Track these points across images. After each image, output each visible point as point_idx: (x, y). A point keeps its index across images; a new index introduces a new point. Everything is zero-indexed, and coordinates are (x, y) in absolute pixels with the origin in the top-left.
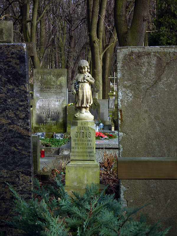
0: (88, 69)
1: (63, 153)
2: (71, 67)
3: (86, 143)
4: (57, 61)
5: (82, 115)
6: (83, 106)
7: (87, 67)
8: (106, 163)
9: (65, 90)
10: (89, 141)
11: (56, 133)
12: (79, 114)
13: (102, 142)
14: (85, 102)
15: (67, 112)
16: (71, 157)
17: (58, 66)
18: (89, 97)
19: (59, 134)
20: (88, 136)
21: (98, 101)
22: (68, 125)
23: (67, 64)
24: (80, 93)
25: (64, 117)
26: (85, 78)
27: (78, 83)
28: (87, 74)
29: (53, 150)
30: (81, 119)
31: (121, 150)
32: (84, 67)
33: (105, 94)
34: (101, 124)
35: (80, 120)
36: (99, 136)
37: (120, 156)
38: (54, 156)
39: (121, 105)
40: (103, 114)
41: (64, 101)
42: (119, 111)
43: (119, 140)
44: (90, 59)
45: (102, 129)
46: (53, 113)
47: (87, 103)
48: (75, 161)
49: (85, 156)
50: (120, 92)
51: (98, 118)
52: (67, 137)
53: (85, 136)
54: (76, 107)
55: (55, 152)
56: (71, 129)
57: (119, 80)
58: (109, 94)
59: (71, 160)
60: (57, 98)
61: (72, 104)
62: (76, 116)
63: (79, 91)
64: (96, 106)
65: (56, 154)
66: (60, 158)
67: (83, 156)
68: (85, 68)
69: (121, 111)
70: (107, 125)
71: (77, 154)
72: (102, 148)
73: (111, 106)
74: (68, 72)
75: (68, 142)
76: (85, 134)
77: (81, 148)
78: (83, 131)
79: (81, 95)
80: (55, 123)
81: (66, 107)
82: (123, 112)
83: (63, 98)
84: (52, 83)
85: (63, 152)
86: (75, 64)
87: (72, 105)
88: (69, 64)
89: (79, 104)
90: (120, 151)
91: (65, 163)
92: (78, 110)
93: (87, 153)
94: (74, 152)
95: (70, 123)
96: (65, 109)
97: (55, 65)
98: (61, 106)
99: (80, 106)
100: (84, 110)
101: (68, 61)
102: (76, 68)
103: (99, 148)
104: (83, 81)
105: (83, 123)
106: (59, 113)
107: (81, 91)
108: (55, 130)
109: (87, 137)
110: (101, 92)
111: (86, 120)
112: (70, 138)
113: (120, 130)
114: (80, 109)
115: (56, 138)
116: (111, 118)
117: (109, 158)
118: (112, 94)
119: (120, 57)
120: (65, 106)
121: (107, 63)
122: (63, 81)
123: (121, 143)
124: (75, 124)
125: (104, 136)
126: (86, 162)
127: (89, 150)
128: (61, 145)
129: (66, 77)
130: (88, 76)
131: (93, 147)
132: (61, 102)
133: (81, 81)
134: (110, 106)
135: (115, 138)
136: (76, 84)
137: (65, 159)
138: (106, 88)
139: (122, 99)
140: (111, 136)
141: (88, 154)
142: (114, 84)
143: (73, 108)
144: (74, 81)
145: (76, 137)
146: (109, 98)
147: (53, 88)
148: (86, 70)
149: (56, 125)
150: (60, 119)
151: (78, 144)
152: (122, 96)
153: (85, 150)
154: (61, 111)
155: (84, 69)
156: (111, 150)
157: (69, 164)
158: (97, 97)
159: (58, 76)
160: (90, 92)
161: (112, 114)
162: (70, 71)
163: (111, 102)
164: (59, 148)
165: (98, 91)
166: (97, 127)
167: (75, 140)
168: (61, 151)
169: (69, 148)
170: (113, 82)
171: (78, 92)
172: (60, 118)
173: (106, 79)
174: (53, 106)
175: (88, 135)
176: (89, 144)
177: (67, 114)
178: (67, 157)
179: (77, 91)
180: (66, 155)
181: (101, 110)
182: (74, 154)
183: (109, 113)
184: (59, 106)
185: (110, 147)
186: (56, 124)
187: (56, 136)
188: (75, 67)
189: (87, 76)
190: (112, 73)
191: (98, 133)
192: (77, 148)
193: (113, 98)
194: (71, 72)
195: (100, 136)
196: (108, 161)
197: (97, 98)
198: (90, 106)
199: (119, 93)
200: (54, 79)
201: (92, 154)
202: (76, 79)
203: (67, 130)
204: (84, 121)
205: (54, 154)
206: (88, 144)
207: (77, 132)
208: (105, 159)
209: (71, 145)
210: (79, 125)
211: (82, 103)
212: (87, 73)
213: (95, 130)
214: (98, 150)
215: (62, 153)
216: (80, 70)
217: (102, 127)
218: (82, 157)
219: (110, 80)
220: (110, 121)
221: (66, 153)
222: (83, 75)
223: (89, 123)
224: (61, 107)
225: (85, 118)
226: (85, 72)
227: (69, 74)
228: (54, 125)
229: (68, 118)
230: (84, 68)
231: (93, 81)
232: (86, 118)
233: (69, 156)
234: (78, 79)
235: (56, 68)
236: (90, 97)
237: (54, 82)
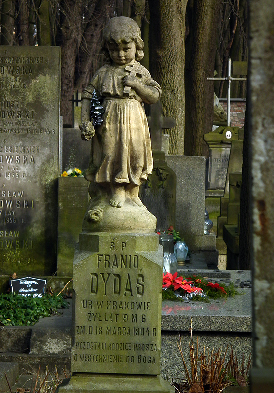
0: (137, 48)
1: (45, 348)
2: (71, 40)
3: (129, 313)
4: (25, 15)
5: (115, 214)
6: (118, 180)
7: (136, 42)
8: (198, 385)
9: (54, 122)
10: (140, 305)
11: (19, 276)
12: (105, 209)
13: (183, 309)
14: (125, 167)
15: (60, 199)
16: (73, 362)
17: (26, 36)
18: (139, 149)
19: (28, 280)
20: (134, 290)
21: (170, 163)
22: (64, 248)
23: (59, 29)
24: (108, 134)
25: (46, 219)
26: (129, 82)
27: (103, 97)
28: (135, 67)
29: (9, 335)
30: (112, 228)
31: (263, 342)
32: (125, 42)
33: (193, 137)
34: (181, 246)
35: (106, 231)
36: (171, 288)
37: (259, 362)
38: (11, 357)
39: (261, 184)
40: (187, 208)
41: (48, 161)
42: (255, 205)
43: (254, 305)
44: (141, 12)
45: (181, 264)
46: (9, 205)
47: (134, 169)
48: (88, 377)
49: (124, 360)
50: (260, 137)
51: (168, 223)
52: (58, 289)
53: (124, 286)
54: (93, 182)
55: (15, 344)
56: (76, 262)
57: (258, 95)
58: (208, 136)
59: (74, 374)
60: (24, 150)
61: (78, 171)
62: (94, 217)
63: (107, 126)
64: (160, 179)
65: (18, 352)
66: (33, 365)
67: (118, 359)
68: (129, 45)
69: (262, 205)
70: (200, 250)
71: (95, 352)
72: (185, 333)
73: (216, 181)
74: (63, 57)
75: (63, 307)
76: (125, 280)
77: (109, 331)
78: (116, 270)
79: (110, 140)
80: (17, 239)
81: (56, 182)
82: (269, 209)
83: (46, 151)
84: (9, 98)
85: (43, 343)
86: (87, 27)
87: (78, 175)
88: (67, 28)
89: (104, 173)
90: (259, 347)
91: (52, 385)
92: (100, 194)
93: (132, 348)
94: (82, 345)
95: (70, 241)
96: (53, 191)
97: (18, 31)
98: (38, 179)
99: (108, 179)
100: (121, 195)
101: (62, 18)
102: (90, 43)
103: (174, 333)
104: (118, 92)
105: (118, 243)
106: (29, 204)
107: (112, 126)
108: (17, 264)
109: (130, 290)
110: (181, 130)
111: (130, 229)
112: (70, 295)
113: (257, 270)
114: (107, 190)
115: (18, 292)
116: (215, 224)
117: (209, 369)
118: (219, 137)
119: (261, 14)
120: (51, 178)
121: (203, 27)
122: (46, 90)
123: (261, 317)
124: (89, 244)
125: (189, 287)
126: (127, 382)
127: (138, 339)
128: (35, 317)
129: (56, 77)
130: (139, 75)
131: (151, 330)
132: (39, 163)
133: (111, 92)
134: (212, 180)
135: (230, 294)
136: (94, 101)
137: (52, 369)
138: (200, 116)
139: (266, 163)
140: (216, 290)
141: (134, 353)
142: (226, 102)
143: (80, 185)
144: (90, 93)
145: (93, 292)
146: (210, 151)
147: (12, 114)
148: (132, 51)
149: (21, 246)
150: (32, 226)
151: (98, 317)
152: (268, 151)
153: (124, 338)
154: (37, 197)
155: (126, 49)
156: (216, 339)
157: (65, 387)
158: (165, 148)
159: (30, 71)
160: (145, 130)
161: (218, 209)
162: (70, 53)
163: (216, 166)
164: (31, 330)
165: (169, 126)
166: (167, 255)
167: (88, 303)
168: (35, 340)
169: (68, 329)
170: (223, 94)
171: (100, 132)
172: (34, 220)
173: (198, 84)
174: (9, 178)
175: (134, 285)
176: (139, 318)
177: (61, 206)
178: (59, 363)
179: (97, 127)
180: (53, 353)
181: (178, 193)
182: (84, 352)
183: (208, 203)
184: (31, 178)
185: (213, 327)
186: (20, 243)
187: (18, 286)
188: (89, 38)
189: (134, 73)
190: (220, 63)
191: (171, 277)
192: (94, 331)
193: (223, 153)
194: (74, 57)
195: (176, 288)
196: (205, 378)
197: (166, 150)
198: (142, 179)
199: (257, 143)
200: (14, 81)
201: (148, 353)
202: (94, 83)
203: (59, 264)
204: (122, 233)
205: (13, 352)
206: (135, 317)
207: (96, 274)
208: (195, 371)
209: (73, 319)
210: (104, 248)
211: (117, 168)
212: (133, 62)
213: (161, 269)
214: (170, 340)
215: (41, 349)
216: (110, 52)
217: (182, 256)
218: (112, 364)
219: (212, 89)
220: (213, 234)
221: (54, 347)
222: (119, 70)
223: (139, 242)
224: (38, 184)
225: (126, 225)
226: (128, 60)
227: (66, 63)
228: (14, 246)
229: (62, 224)
230: (123, 46)
231: (154, 93)
232: (129, 223)
233: (64, 359)
234: (102, 85)
235: (20, 43)
236: (142, 148)
237: (15, 92)
